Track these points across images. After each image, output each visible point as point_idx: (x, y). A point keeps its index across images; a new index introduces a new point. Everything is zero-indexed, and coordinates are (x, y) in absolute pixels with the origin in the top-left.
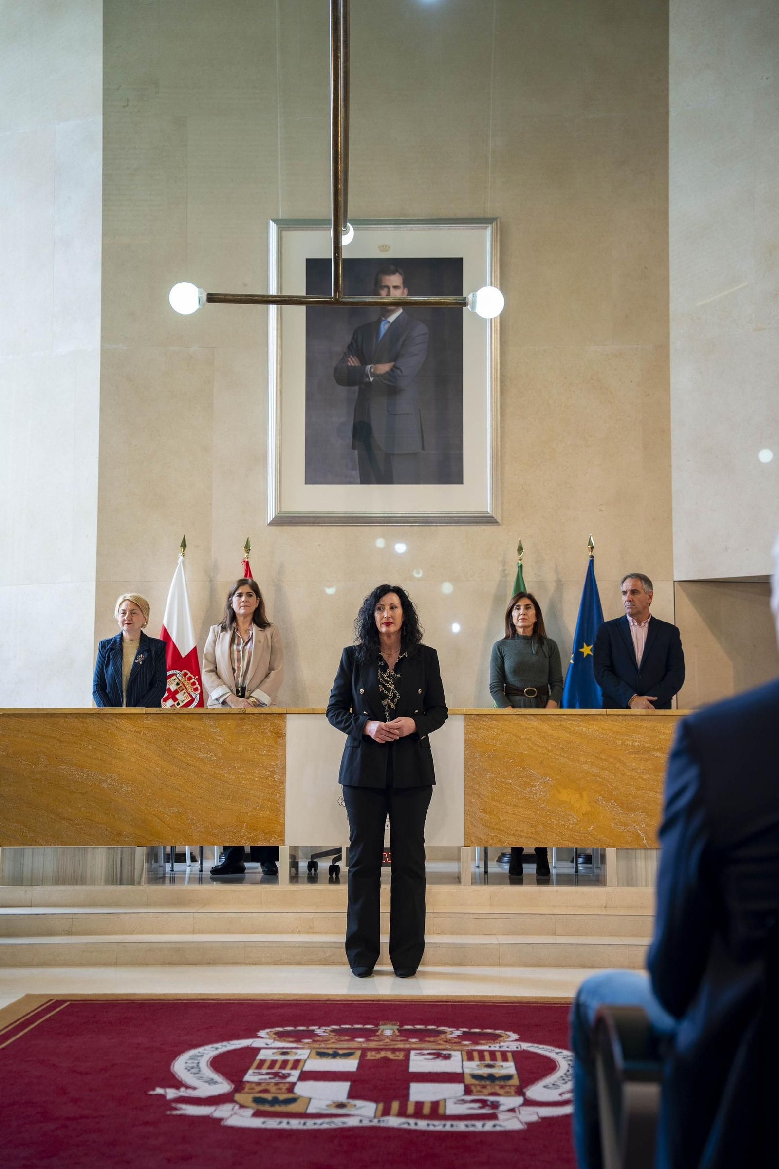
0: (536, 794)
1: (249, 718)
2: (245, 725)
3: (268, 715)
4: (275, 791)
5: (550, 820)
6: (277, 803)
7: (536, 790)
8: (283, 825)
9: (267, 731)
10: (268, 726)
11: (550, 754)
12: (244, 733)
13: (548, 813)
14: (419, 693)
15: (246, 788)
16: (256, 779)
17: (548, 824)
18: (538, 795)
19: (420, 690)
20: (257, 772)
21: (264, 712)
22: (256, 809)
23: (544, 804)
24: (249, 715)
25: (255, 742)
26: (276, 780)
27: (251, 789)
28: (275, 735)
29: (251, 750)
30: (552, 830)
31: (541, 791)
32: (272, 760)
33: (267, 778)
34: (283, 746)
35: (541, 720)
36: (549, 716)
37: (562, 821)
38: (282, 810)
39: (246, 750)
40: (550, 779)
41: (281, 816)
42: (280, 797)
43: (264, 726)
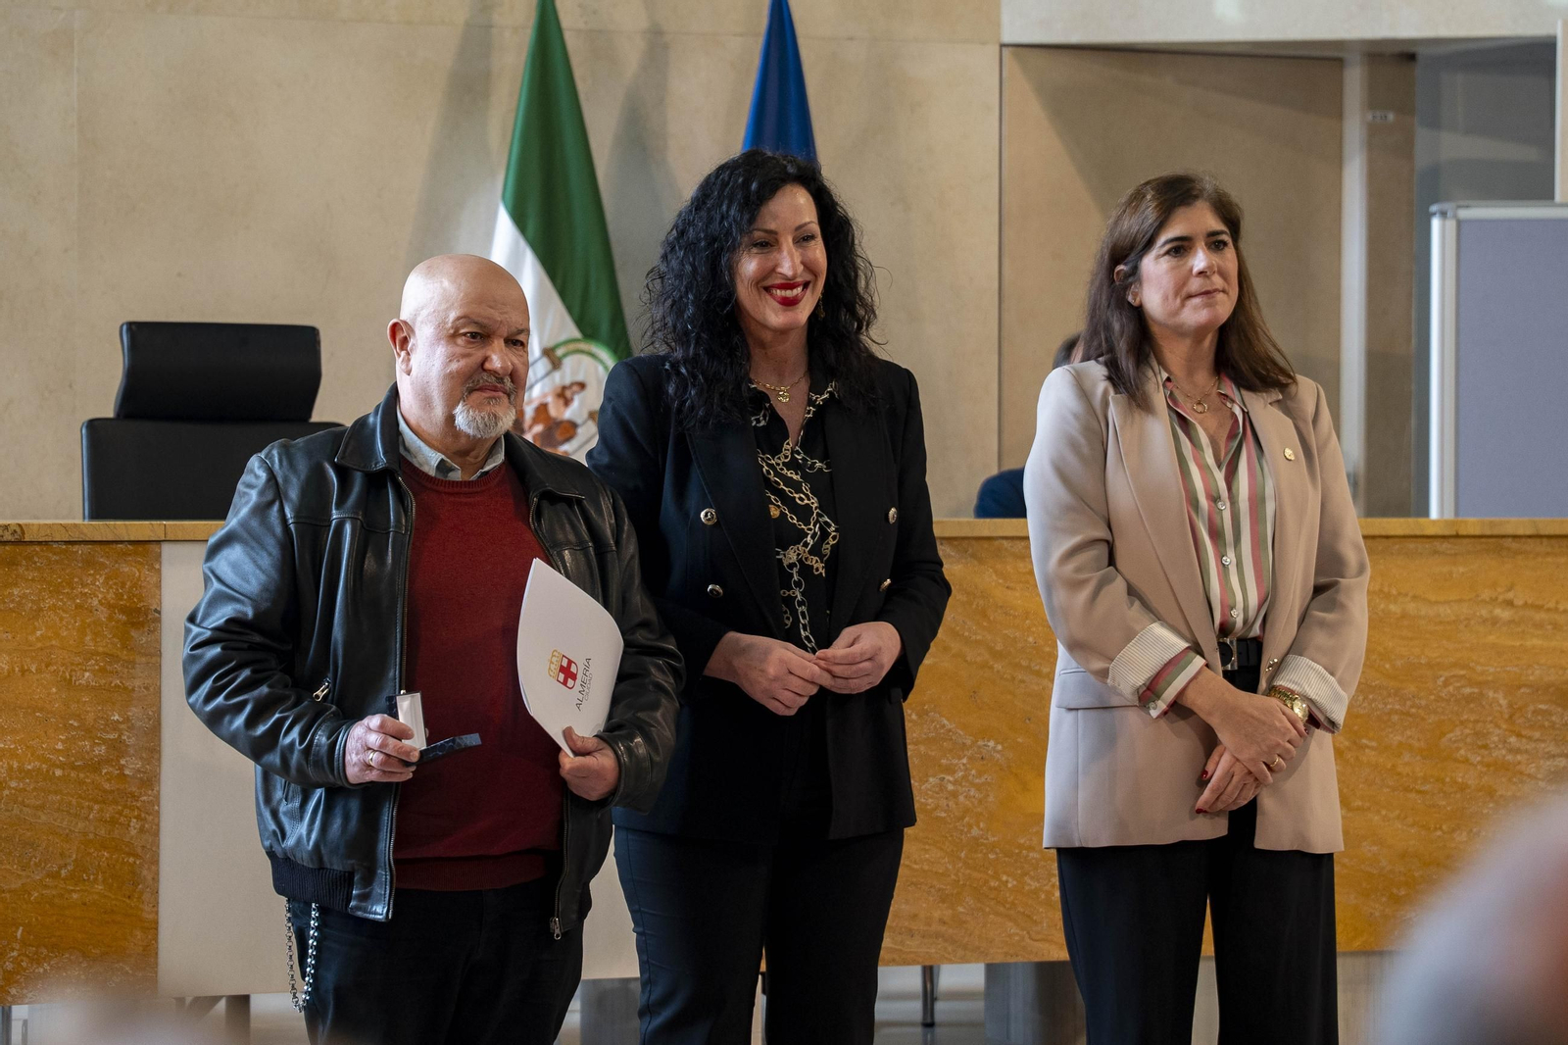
0: (954, 795)
1: (29, 558)
2: (16, 585)
3: (98, 548)
4: (127, 812)
5: (996, 876)
6: (129, 854)
7: (955, 783)
8: (153, 927)
9: (95, 602)
10: (99, 590)
11: (998, 666)
12: (12, 610)
13: (991, 856)
14: (892, 521)
15: (23, 803)
16: (58, 773)
17: (991, 888)
18: (961, 798)
19: (893, 510)
20: (60, 746)
21: (87, 539)
22: (55, 876)
23: (978, 827)
24: (30, 549)
25: (54, 642)
26: (127, 772)
27: (42, 807)
28: (124, 618)
29: (39, 671)
30: (1002, 909)
31: (973, 784)
32: (113, 704)
33: (95, 767)
34: (151, 655)
35: (973, 556)
36: (997, 543)
37: (1032, 878)
38: (149, 878)
39: (23, 672)
40: (999, 747)
41: (146, 896)
42: (142, 830)
43: (84, 585)
